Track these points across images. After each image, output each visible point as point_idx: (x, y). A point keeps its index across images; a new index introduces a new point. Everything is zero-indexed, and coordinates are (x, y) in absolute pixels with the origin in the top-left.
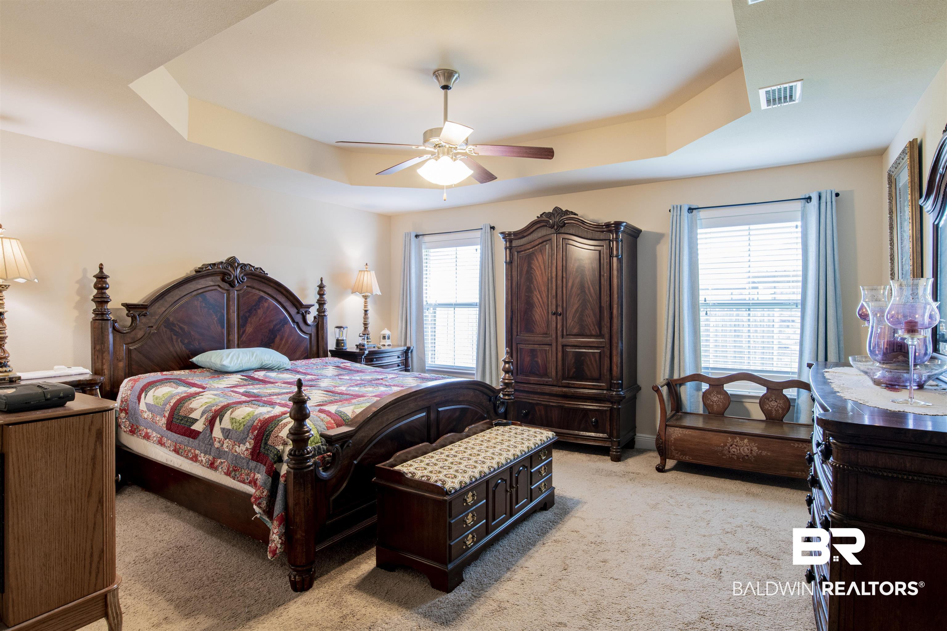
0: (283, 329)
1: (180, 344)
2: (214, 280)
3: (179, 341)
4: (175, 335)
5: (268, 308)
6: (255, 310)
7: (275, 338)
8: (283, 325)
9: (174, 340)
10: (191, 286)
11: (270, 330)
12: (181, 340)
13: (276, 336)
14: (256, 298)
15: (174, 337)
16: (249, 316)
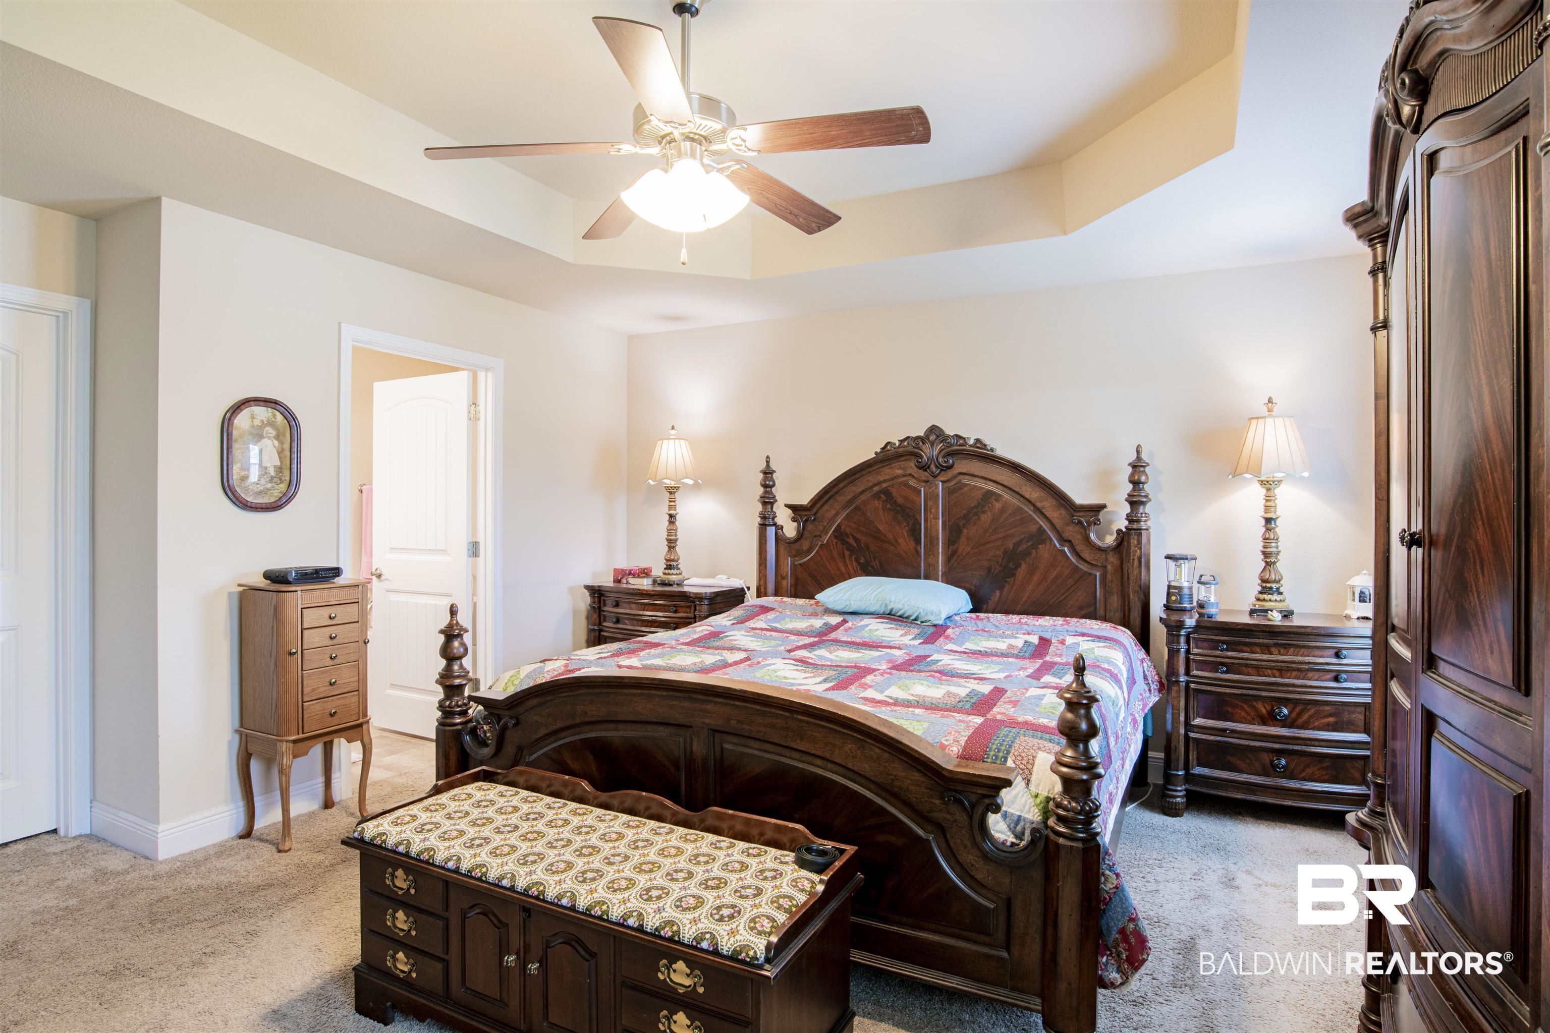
0: (1034, 551)
1: (854, 563)
2: (903, 466)
3: (853, 558)
4: (847, 549)
5: (1003, 510)
6: (976, 514)
7: (1016, 569)
8: (1035, 546)
9: (847, 558)
10: (869, 478)
11: (1005, 552)
12: (855, 558)
13: (1019, 565)
14: (978, 495)
15: (847, 553)
16: (964, 526)
